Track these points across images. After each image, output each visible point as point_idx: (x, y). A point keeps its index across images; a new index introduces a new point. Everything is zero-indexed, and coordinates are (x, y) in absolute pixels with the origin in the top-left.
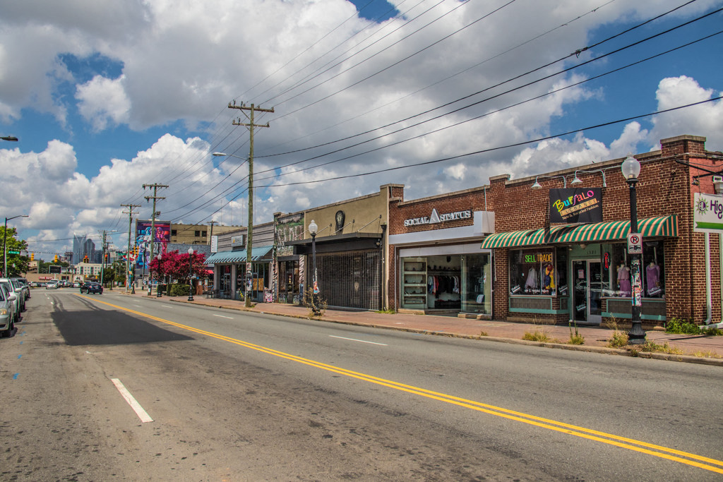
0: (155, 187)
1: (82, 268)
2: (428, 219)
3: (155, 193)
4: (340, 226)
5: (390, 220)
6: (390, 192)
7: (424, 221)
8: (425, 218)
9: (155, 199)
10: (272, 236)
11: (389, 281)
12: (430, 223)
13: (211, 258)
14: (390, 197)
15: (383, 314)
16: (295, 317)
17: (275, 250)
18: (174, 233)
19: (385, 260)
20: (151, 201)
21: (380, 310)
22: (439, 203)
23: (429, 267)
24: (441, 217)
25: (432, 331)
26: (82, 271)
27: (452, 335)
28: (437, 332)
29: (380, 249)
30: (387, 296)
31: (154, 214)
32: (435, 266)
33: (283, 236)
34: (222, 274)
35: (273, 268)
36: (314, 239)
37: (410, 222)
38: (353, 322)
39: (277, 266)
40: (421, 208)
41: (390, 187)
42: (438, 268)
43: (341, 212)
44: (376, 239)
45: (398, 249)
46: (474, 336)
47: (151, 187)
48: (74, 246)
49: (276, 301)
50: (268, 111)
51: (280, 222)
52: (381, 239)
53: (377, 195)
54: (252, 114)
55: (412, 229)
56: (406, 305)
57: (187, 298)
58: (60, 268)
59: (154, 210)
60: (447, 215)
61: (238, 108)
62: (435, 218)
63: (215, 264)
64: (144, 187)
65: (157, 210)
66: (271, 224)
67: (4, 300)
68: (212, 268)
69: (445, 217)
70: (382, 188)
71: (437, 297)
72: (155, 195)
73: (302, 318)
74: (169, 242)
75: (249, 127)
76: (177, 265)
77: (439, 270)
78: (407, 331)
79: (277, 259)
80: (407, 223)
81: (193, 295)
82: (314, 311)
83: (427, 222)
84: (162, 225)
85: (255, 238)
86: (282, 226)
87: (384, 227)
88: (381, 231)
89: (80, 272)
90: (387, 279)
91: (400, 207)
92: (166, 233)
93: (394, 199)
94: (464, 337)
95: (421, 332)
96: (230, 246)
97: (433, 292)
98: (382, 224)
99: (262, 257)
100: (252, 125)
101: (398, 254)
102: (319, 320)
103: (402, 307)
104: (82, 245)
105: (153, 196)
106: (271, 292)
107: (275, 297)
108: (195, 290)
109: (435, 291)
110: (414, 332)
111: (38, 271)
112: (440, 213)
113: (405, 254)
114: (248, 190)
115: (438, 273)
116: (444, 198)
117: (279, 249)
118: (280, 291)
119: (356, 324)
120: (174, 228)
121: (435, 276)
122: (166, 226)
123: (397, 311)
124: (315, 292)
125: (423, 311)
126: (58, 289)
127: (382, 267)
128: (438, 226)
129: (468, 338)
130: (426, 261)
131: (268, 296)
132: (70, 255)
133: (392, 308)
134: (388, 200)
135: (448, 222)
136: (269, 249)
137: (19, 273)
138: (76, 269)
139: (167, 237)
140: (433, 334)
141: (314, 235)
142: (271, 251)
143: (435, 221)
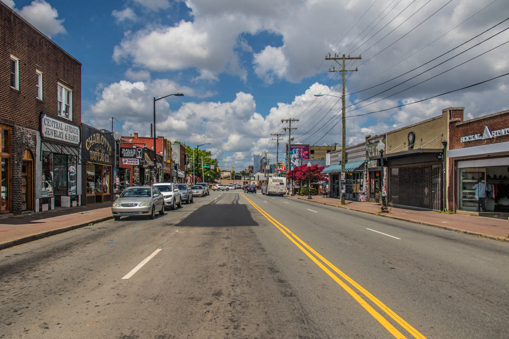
0: (290, 121)
1: (258, 176)
2: (481, 135)
3: (290, 125)
4: (412, 144)
5: (450, 138)
6: (450, 115)
7: (477, 137)
8: (479, 134)
9: (290, 129)
10: (365, 153)
11: (449, 187)
12: (483, 138)
13: (325, 170)
14: (450, 118)
15: (443, 214)
16: (368, 213)
17: (367, 163)
18: (312, 152)
19: (445, 170)
20: (288, 130)
21: (442, 210)
22: (492, 121)
23: (488, 177)
24: (492, 133)
25: (465, 231)
26: (258, 178)
27: (481, 235)
28: (468, 232)
29: (441, 162)
30: (447, 200)
31: (290, 140)
32: (495, 176)
33: (372, 153)
34: (334, 181)
35: (365, 176)
36: (382, 155)
37: (466, 139)
38: (407, 219)
39: (368, 175)
40: (476, 126)
41: (450, 111)
42: (498, 177)
43: (412, 133)
44: (438, 154)
45: (456, 161)
46: (500, 238)
47: (287, 121)
48: (254, 162)
49: (368, 200)
50: (357, 58)
51: (369, 143)
52: (442, 153)
53: (439, 118)
54: (344, 62)
55: (467, 144)
56: (464, 207)
57: (307, 197)
58: (241, 176)
59: (290, 137)
60: (497, 131)
61: (333, 59)
62: (487, 134)
63: (329, 174)
64: (282, 121)
65: (291, 137)
66: (363, 144)
67: (150, 196)
68: (327, 176)
69: (496, 134)
70: (444, 111)
71: (496, 202)
72: (290, 127)
73: (373, 214)
74: (309, 158)
75: (342, 73)
76: (304, 174)
77: (499, 179)
78: (445, 228)
79: (368, 169)
80: (463, 140)
81: (311, 195)
82: (382, 209)
83: (481, 138)
84: (304, 147)
85: (349, 156)
86: (371, 145)
87: (445, 144)
88: (442, 147)
89: (257, 179)
90: (448, 185)
91: (458, 126)
92: (306, 152)
93: (453, 120)
94: (491, 238)
95: (456, 231)
96: (337, 161)
97: (492, 198)
98: (443, 141)
99: (356, 169)
100: (344, 71)
101: (456, 165)
102: (384, 216)
103: (460, 209)
104: (259, 161)
105: (289, 127)
106: (364, 194)
107: (367, 197)
108: (317, 191)
109: (494, 196)
110: (451, 230)
111: (231, 178)
112: (492, 129)
113: (462, 165)
114: (342, 120)
115: (497, 182)
116: (496, 117)
117: (369, 162)
118: (370, 193)
119: (408, 221)
120: (312, 149)
121: (494, 184)
122: (306, 148)
123: (455, 212)
124: (383, 195)
125: (477, 213)
126: (236, 190)
127: (443, 176)
128: (490, 141)
129: (495, 239)
130: (485, 172)
131: (361, 197)
132: (251, 168)
133: (451, 209)
134: (449, 121)
135: (500, 137)
136: (362, 162)
137: (214, 179)
138: (254, 177)
139: (308, 155)
140: (465, 233)
141: (382, 152)
142: (364, 164)
143: (487, 137)
